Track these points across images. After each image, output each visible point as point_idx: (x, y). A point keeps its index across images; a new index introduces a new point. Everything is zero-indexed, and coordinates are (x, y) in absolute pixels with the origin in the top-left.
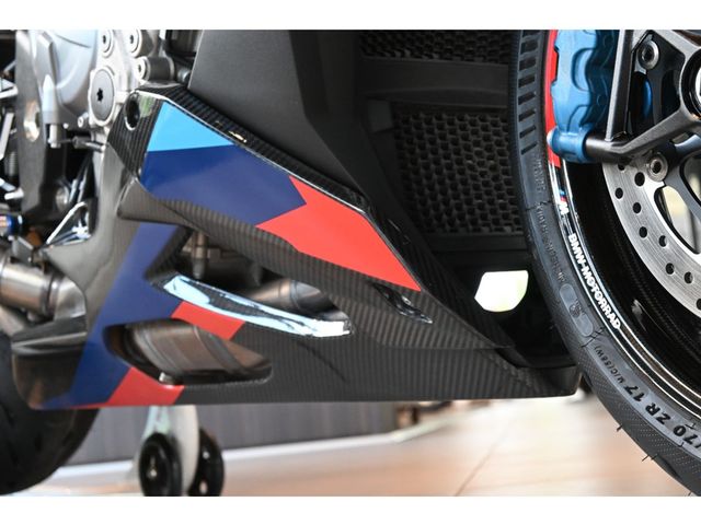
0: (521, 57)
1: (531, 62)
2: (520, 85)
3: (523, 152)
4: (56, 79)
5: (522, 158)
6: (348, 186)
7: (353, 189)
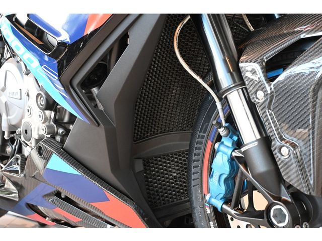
0: (195, 152)
1: (199, 154)
2: (194, 162)
3: (194, 186)
4: (7, 115)
5: (193, 188)
6: (126, 196)
7: (128, 197)
